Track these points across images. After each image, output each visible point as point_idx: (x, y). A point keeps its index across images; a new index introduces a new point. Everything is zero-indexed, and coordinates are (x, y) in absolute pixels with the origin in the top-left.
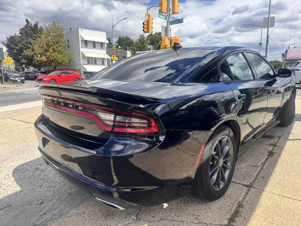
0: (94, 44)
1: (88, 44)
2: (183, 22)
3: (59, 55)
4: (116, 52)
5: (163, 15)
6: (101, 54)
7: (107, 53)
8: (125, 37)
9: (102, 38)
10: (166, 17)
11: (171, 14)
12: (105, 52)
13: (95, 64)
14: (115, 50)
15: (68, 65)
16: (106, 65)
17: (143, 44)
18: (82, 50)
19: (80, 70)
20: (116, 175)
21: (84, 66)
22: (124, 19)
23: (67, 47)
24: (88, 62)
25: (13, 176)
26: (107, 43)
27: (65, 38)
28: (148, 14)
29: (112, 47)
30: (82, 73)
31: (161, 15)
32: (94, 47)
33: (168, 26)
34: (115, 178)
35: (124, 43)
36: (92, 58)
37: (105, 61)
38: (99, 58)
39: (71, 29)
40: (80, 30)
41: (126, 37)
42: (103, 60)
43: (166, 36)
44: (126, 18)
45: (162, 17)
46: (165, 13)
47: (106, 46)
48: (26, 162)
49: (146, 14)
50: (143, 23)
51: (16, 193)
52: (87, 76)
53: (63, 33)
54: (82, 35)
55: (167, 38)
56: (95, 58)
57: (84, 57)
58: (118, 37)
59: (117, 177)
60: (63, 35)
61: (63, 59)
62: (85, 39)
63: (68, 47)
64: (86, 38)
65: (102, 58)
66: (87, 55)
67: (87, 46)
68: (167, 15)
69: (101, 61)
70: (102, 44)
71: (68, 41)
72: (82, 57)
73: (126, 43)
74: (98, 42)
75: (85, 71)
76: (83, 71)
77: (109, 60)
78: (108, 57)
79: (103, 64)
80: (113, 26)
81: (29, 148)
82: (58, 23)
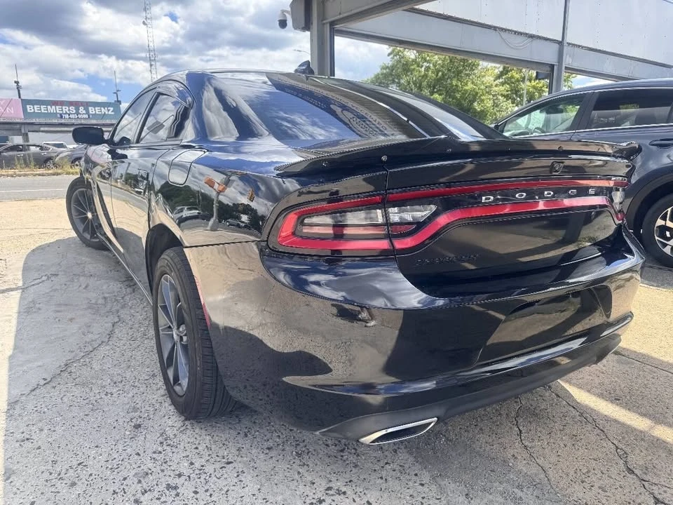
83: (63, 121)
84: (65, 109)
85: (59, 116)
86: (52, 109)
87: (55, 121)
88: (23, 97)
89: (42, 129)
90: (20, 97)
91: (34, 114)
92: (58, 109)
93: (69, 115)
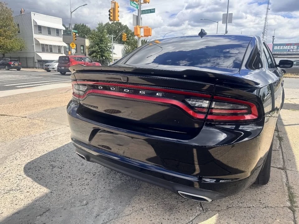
0: (49, 31)
1: (42, 30)
2: (154, 12)
3: (8, 41)
4: (76, 39)
5: (134, 3)
6: (57, 41)
7: (64, 41)
8: (81, 24)
9: (57, 24)
10: (137, 6)
11: (143, 3)
12: (61, 39)
13: (50, 51)
14: (74, 38)
15: (20, 53)
16: (62, 54)
17: (102, 33)
18: (35, 36)
19: (34, 58)
20: (199, 164)
21: (39, 54)
22: (84, 5)
23: (17, 32)
24: (42, 49)
25: (28, 176)
26: (63, 30)
27: (15, 22)
28: (114, 1)
29: (71, 34)
30: (36, 61)
31: (133, 3)
32: (49, 33)
33: (140, 15)
34: (197, 167)
35: (80, 31)
36: (46, 45)
37: (61, 49)
38: (55, 46)
39: (21, 12)
40: (32, 14)
41: (83, 25)
42: (59, 48)
43: (137, 25)
44: (86, 5)
45: (134, 5)
46: (136, 1)
47: (62, 34)
48: (34, 159)
49: (112, 2)
50: (109, 11)
51: (47, 195)
52: (42, 65)
53: (12, 16)
54: (35, 20)
55: (139, 27)
56: (51, 45)
57: (38, 43)
58: (74, 25)
59: (199, 166)
60: (12, 18)
61: (13, 45)
62: (38, 24)
63: (19, 32)
64: (40, 23)
65: (58, 46)
66: (41, 42)
67: (41, 32)
68: (138, 4)
69: (57, 49)
70: (58, 31)
71: (18, 25)
72: (35, 44)
73: (83, 31)
74: (54, 29)
75: (39, 59)
76: (37, 60)
77: (66, 48)
78: (65, 44)
79: (60, 52)
80: (72, 12)
81: (28, 144)
82: (6, 4)
83: (289, 53)
84: (292, 47)
85: (288, 50)
86: (285, 48)
87: (285, 53)
88: (274, 43)
89: (278, 57)
90: (273, 43)
91: (277, 50)
92: (288, 47)
93: (293, 50)
